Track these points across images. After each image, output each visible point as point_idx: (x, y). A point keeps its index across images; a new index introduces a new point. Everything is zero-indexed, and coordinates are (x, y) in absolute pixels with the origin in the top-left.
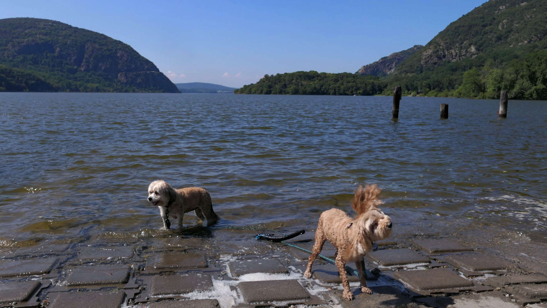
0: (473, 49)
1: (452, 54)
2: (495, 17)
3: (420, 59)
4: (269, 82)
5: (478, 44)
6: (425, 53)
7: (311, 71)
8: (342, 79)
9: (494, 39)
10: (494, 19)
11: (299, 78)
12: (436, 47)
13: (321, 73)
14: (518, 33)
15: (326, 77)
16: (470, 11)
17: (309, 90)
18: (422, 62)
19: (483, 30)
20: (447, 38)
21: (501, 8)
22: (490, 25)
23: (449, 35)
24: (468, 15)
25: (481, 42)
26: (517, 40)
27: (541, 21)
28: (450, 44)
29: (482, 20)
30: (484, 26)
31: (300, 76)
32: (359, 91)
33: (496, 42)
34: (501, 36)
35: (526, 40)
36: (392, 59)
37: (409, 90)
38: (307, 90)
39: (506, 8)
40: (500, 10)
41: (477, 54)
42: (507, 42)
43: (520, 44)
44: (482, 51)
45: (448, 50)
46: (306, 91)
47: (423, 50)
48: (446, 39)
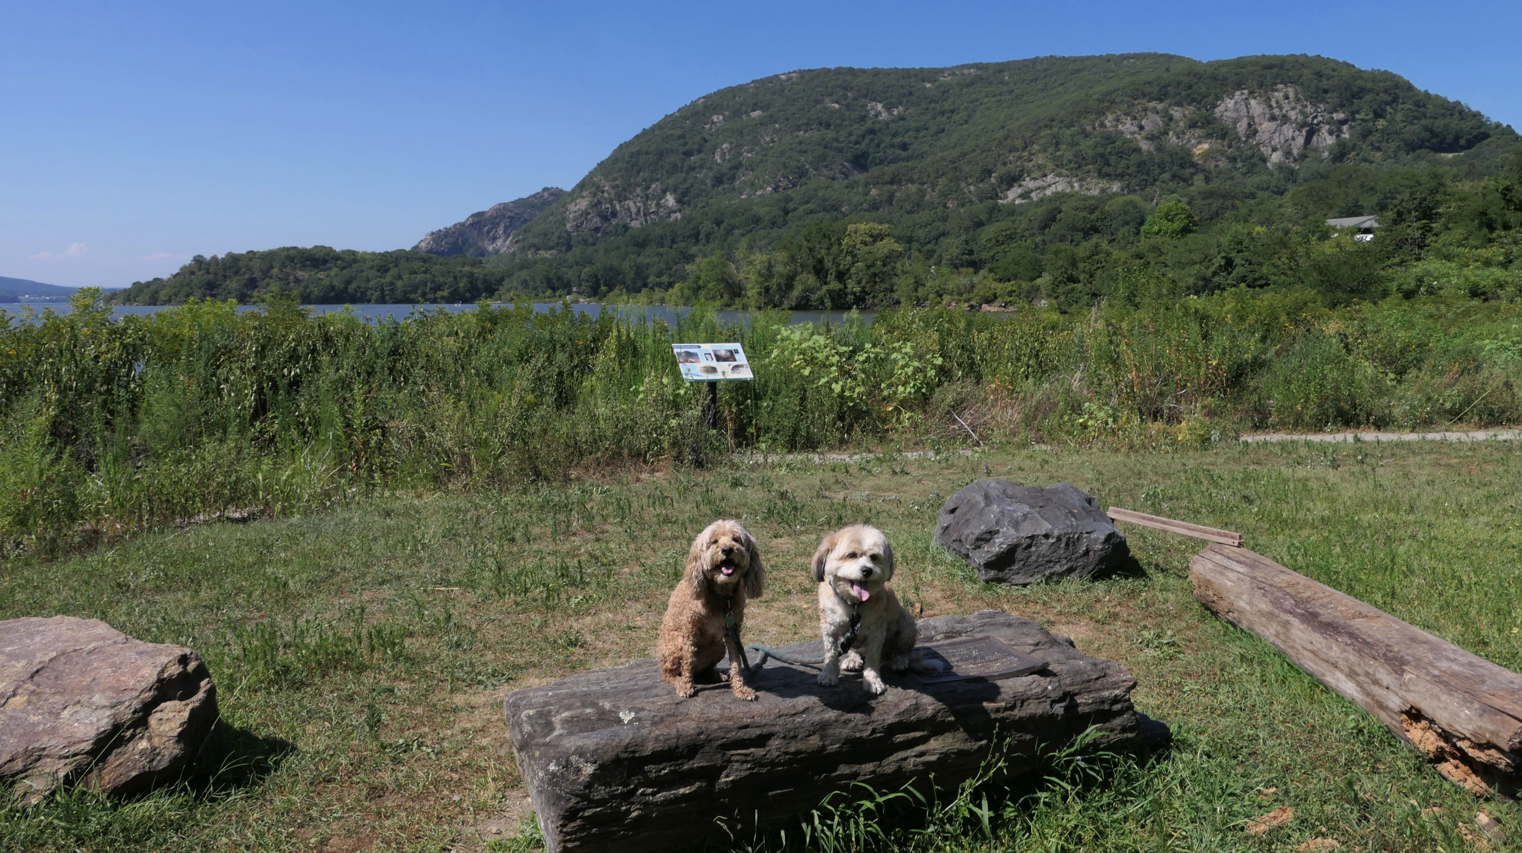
0: (670, 200)
1: (629, 209)
2: (708, 137)
3: (564, 219)
4: (208, 273)
5: (679, 191)
6: (572, 207)
7: (316, 247)
8: (396, 266)
9: (709, 182)
10: (706, 141)
11: (287, 262)
12: (595, 195)
13: (344, 252)
14: (753, 170)
15: (355, 261)
16: (655, 122)
17: (316, 291)
18: (569, 226)
19: (686, 163)
20: (615, 175)
21: (715, 118)
22: (699, 151)
23: (620, 170)
24: (653, 129)
25: (685, 186)
26: (752, 184)
27: (791, 149)
28: (625, 190)
29: (681, 141)
30: (688, 154)
31: (291, 259)
32: (439, 294)
33: (713, 186)
34: (722, 175)
35: (769, 184)
36: (496, 217)
37: (554, 289)
38: (311, 292)
39: (724, 119)
40: (713, 123)
41: (680, 211)
42: (734, 189)
43: (759, 193)
44: (689, 206)
45: (620, 202)
46: (309, 296)
47: (568, 200)
48: (615, 179)
